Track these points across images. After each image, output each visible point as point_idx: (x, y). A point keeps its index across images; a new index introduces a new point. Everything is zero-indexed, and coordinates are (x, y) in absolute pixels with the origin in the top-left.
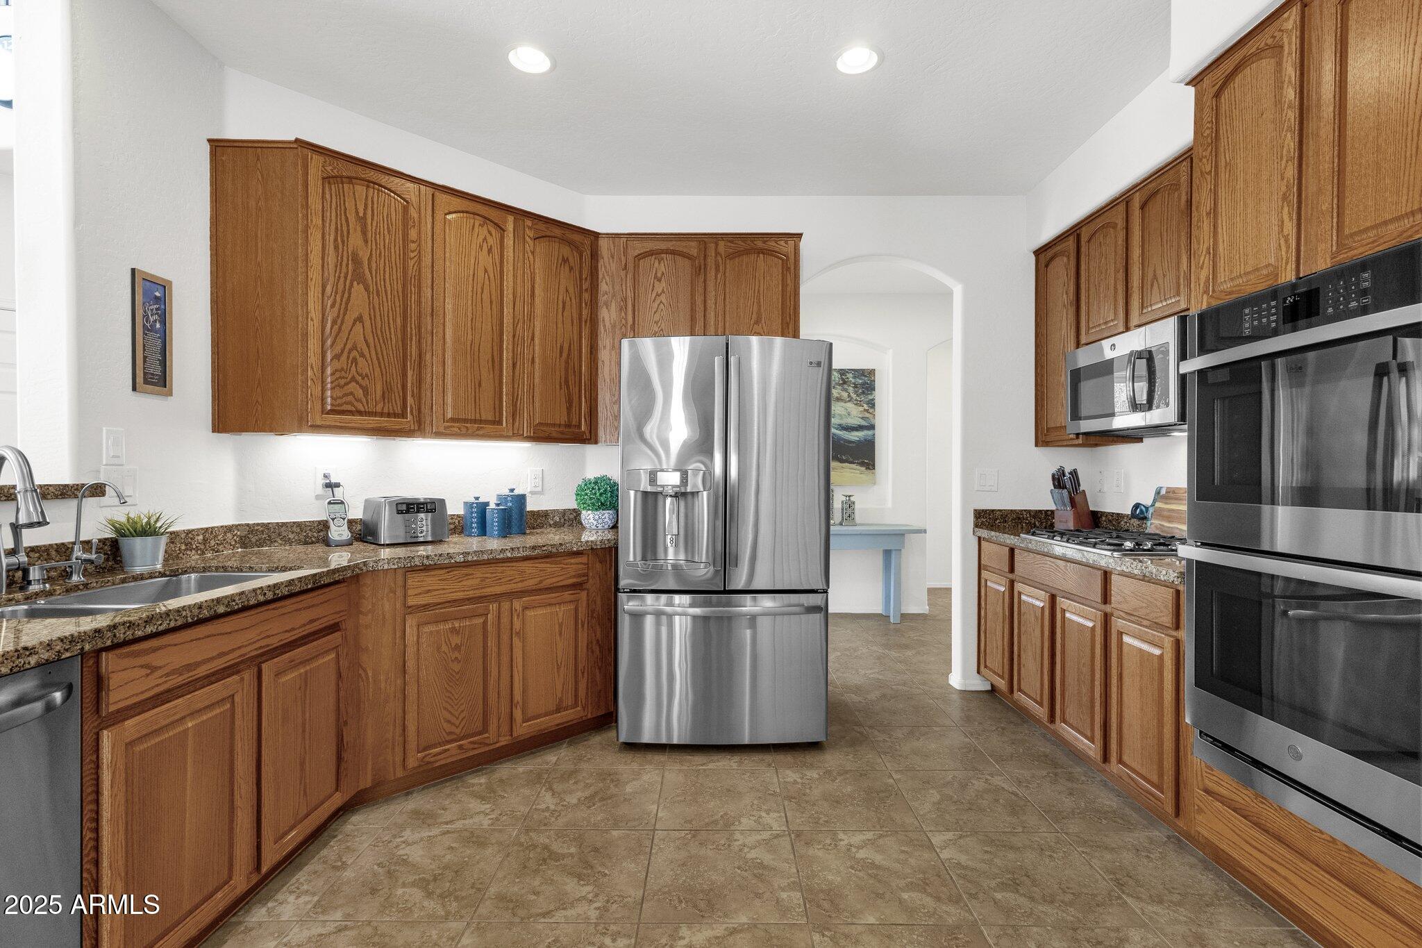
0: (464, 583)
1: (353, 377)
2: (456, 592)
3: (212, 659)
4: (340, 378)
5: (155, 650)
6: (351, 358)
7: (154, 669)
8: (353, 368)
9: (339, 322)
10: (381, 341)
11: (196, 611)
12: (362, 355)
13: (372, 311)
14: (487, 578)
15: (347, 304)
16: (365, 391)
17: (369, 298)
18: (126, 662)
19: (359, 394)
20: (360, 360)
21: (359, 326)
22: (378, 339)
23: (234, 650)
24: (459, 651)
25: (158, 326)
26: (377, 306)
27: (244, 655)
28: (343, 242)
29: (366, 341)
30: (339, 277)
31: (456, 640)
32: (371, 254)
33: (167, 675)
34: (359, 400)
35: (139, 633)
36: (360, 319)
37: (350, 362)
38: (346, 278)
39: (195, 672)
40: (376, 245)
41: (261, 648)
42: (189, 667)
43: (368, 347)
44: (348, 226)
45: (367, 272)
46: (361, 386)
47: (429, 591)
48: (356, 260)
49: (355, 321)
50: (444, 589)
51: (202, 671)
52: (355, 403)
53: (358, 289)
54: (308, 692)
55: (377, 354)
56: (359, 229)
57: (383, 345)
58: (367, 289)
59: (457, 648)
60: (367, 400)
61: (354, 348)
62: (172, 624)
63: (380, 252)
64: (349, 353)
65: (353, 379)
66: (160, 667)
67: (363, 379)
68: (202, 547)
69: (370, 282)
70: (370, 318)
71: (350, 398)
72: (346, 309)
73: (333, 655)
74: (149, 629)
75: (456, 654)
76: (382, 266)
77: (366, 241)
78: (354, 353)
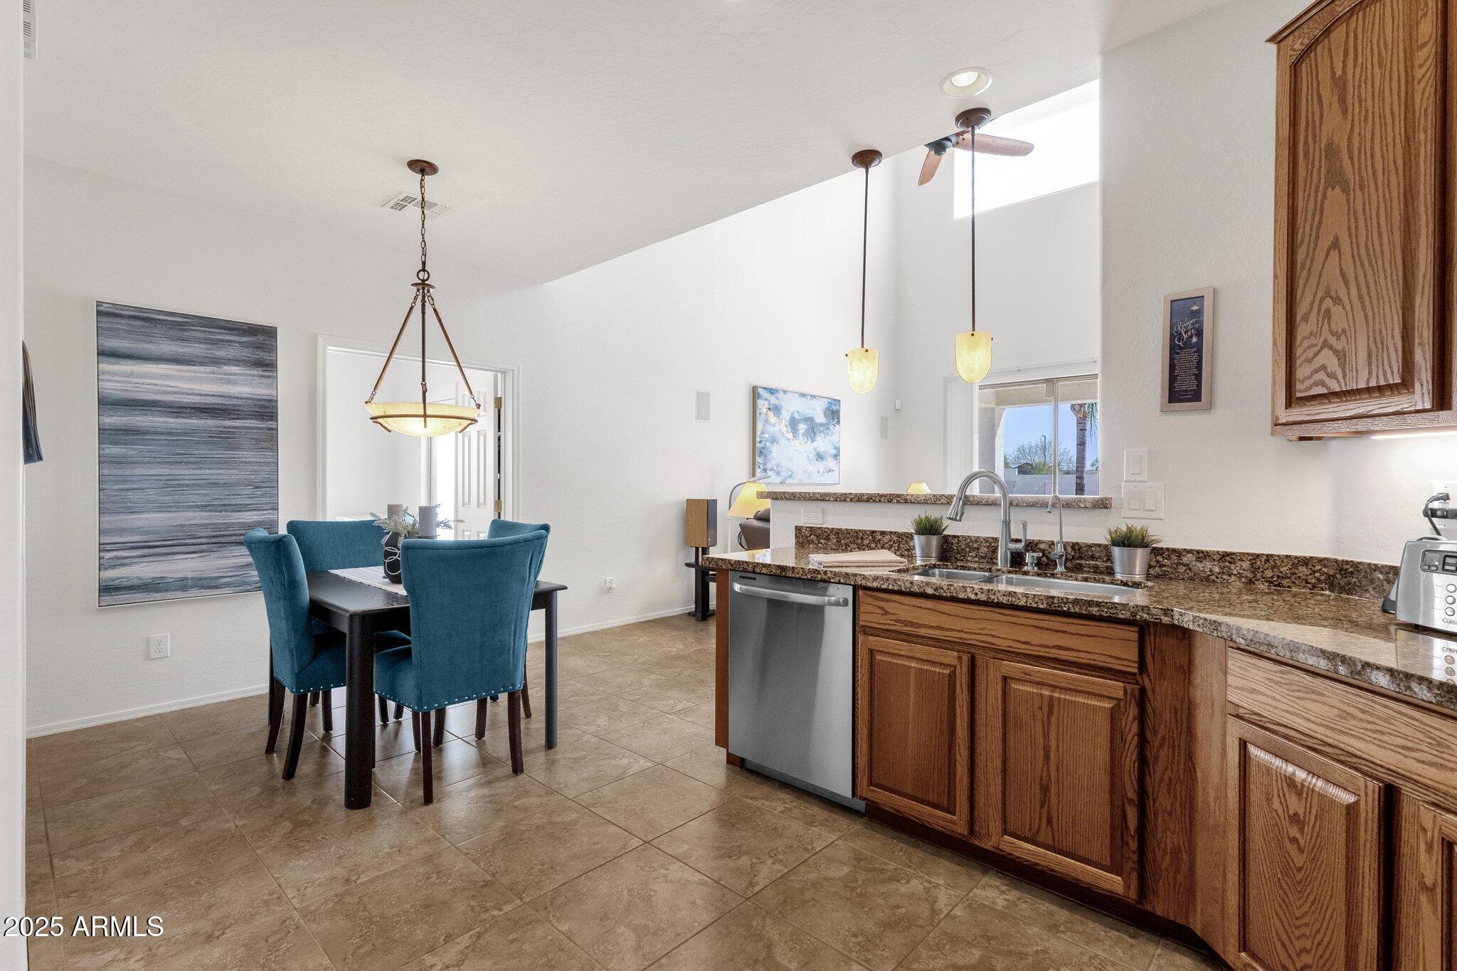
0: (1309, 705)
1: (1325, 341)
2: (1297, 715)
3: (932, 627)
4: (1309, 347)
5: (888, 601)
6: (1322, 311)
7: (887, 613)
8: (1326, 328)
9: (1308, 262)
10: (1366, 263)
11: (908, 585)
12: (1337, 301)
13: (1353, 220)
14: (1354, 717)
15: (1318, 229)
16: (1341, 356)
17: (1348, 200)
18: (869, 600)
19: (1333, 364)
20: (1336, 310)
21: (1334, 253)
22: (1362, 264)
23: (952, 630)
24: (1301, 830)
25: (1194, 340)
26: (1360, 208)
27: (965, 639)
28: (1314, 137)
29: (1343, 275)
30: (1309, 195)
31: (1295, 805)
32: (1352, 126)
33: (896, 621)
34: (1332, 376)
35: (869, 584)
36: (1335, 245)
37: (1320, 319)
38: (1317, 191)
39: (917, 630)
40: (1360, 105)
41: (983, 642)
42: (912, 624)
43: (1346, 283)
44: (1321, 105)
45: (1346, 161)
46: (1336, 352)
47: (1253, 691)
48: (1331, 152)
49: (1328, 251)
50: (1275, 699)
51: (923, 632)
52: (1327, 380)
53: (1336, 195)
54: (1054, 719)
55: (1359, 290)
56: (1336, 98)
57: (1369, 272)
58: (1345, 191)
59: (1295, 819)
60: (1344, 373)
61: (1328, 294)
62: (891, 587)
63: (1367, 112)
64: (1321, 303)
65: (1326, 344)
66: (891, 614)
67: (1338, 339)
68: (1250, 575)
69: (1351, 177)
70: (1350, 236)
71: (1321, 376)
72: (1317, 238)
73: (1108, 705)
74: (875, 585)
75: (1294, 832)
76: (1368, 136)
77: (1345, 112)
78: (1328, 302)
